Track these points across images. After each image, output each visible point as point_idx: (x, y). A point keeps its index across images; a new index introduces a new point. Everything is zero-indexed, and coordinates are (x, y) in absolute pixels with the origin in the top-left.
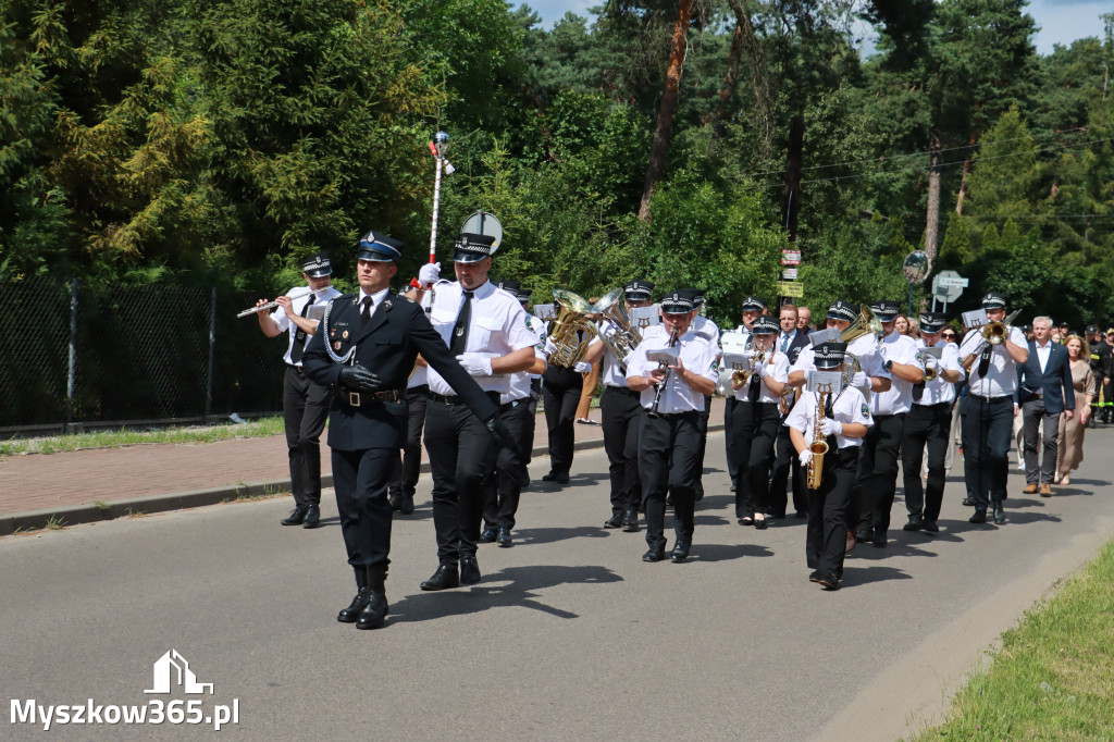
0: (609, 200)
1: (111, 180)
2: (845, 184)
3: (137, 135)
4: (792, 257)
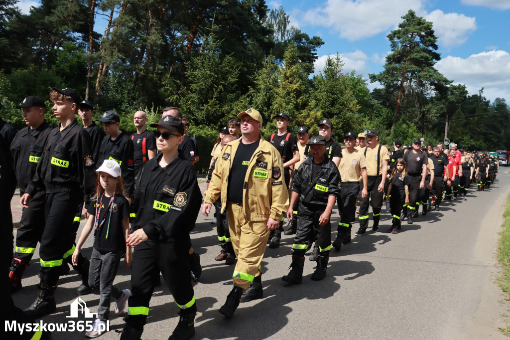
0: (385, 127)
2: (430, 124)
3: (308, 115)
4: (422, 139)
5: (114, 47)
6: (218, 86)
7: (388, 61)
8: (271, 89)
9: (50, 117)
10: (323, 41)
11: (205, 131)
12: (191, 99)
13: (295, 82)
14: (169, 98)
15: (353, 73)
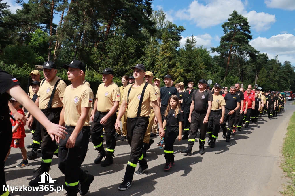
0: (220, 78)
1: (173, 77)
2: (246, 76)
3: (176, 71)
4: (242, 85)
5: (64, 32)
6: (124, 55)
7: (222, 40)
8: (154, 56)
9: (27, 72)
10: (184, 28)
11: (116, 80)
12: (108, 62)
13: (168, 52)
14: (96, 62)
15: (201, 47)
